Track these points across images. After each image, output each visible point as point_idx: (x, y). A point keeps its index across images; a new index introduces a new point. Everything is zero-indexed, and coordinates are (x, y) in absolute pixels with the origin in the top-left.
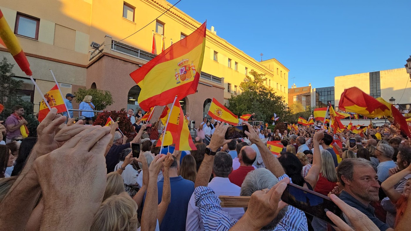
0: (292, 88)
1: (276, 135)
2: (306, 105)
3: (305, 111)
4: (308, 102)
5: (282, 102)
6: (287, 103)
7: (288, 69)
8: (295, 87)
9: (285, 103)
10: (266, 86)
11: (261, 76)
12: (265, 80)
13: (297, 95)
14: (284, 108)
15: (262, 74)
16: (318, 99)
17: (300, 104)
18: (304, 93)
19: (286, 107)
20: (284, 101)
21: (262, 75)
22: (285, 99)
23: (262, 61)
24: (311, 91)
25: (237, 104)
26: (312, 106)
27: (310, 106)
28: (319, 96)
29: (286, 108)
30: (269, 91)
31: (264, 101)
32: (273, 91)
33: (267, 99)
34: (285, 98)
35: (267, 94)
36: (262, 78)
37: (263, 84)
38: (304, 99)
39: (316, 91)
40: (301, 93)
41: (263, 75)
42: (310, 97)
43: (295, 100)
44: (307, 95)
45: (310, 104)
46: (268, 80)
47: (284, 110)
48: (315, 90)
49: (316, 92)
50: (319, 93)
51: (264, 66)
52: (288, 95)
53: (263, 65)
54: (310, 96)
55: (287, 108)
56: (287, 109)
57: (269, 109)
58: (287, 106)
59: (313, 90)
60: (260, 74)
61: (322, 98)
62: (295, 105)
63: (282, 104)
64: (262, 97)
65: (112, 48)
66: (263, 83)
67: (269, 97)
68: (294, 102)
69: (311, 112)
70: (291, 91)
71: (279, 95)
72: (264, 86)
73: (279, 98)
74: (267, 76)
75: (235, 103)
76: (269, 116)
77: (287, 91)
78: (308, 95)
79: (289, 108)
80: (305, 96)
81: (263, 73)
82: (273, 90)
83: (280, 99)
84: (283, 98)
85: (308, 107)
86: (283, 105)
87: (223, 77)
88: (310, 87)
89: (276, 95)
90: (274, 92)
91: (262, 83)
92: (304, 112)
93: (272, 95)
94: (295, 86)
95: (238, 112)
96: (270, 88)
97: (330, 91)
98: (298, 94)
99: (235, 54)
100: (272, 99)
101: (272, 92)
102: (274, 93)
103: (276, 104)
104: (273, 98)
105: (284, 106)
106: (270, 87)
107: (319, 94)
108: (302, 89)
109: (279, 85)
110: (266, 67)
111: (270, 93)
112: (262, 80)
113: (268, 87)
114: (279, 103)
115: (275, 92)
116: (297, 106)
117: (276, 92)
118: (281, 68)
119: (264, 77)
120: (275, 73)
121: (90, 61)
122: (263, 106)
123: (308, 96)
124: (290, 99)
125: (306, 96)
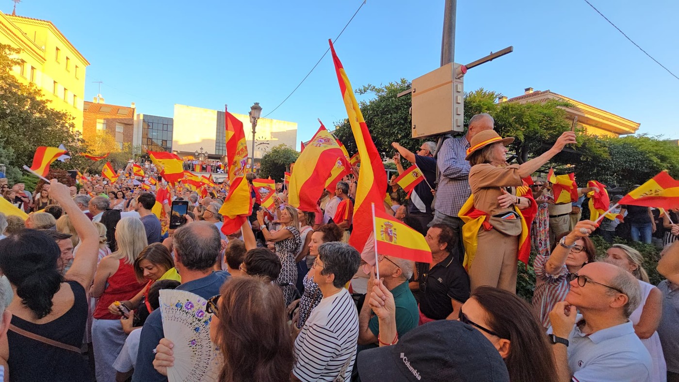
0: (94, 101)
1: (42, 197)
2: (124, 141)
3: (120, 151)
4: (128, 137)
5: (67, 125)
6: (81, 131)
8: (101, 102)
9: (75, 130)
10: (20, 80)
11: (7, 51)
12: (19, 64)
13: (104, 119)
14: (70, 140)
15: (9, 46)
16: (147, 134)
17: (110, 137)
18: (121, 118)
19: (76, 138)
20: (73, 125)
21: (10, 48)
22: (74, 121)
23: (14, 14)
24: (135, 118)
26: (135, 144)
27: (131, 144)
28: (148, 128)
29: (76, 141)
30: (30, 94)
31: (11, 114)
32: (40, 95)
33: (21, 112)
34: (74, 118)
35: (21, 100)
36: (10, 57)
37: (11, 73)
38: (119, 129)
39: (143, 120)
40: (114, 117)
41: (14, 50)
42: (133, 128)
43: (100, 126)
44: (126, 122)
45: (132, 141)
46: (27, 67)
47: (71, 145)
48: (141, 118)
49: (144, 121)
50: (149, 124)
51: (20, 31)
52: (84, 114)
53: (18, 25)
54: (132, 125)
55: (78, 140)
56: (79, 144)
57: (25, 135)
58: (81, 137)
59: (138, 115)
60: (5, 45)
61: (154, 134)
62: (99, 137)
63: (66, 130)
64: (6, 103)
66: (10, 69)
67: (27, 107)
68: (97, 131)
69: (132, 154)
70: (91, 109)
71: (58, 109)
72: (13, 77)
73: (59, 116)
74: (22, 56)
76: (26, 153)
77: (81, 107)
78: (129, 123)
79: (83, 141)
80: (123, 125)
81: (13, 46)
82: (42, 93)
83: (62, 119)
84: (69, 117)
85: (126, 144)
86: (67, 132)
88: (134, 109)
89: (49, 106)
90: (44, 99)
91: (8, 69)
92: (120, 153)
93: (38, 106)
94: (102, 99)
96: (33, 88)
97: (167, 125)
98: (108, 117)
100: (38, 115)
101: (38, 98)
102: (44, 102)
103: (49, 129)
104: (40, 112)
105: (71, 136)
106: (31, 84)
107: (149, 126)
108: (117, 109)
109: (60, 89)
110: (25, 34)
111: (33, 99)
112: (8, 60)
113: (26, 83)
114: (59, 126)
115: (47, 100)
116: (104, 140)
117: (51, 101)
118: (67, 52)
119: (13, 56)
120: (50, 54)
122: (7, 127)
123: (129, 126)
124: (89, 125)
125: (126, 124)
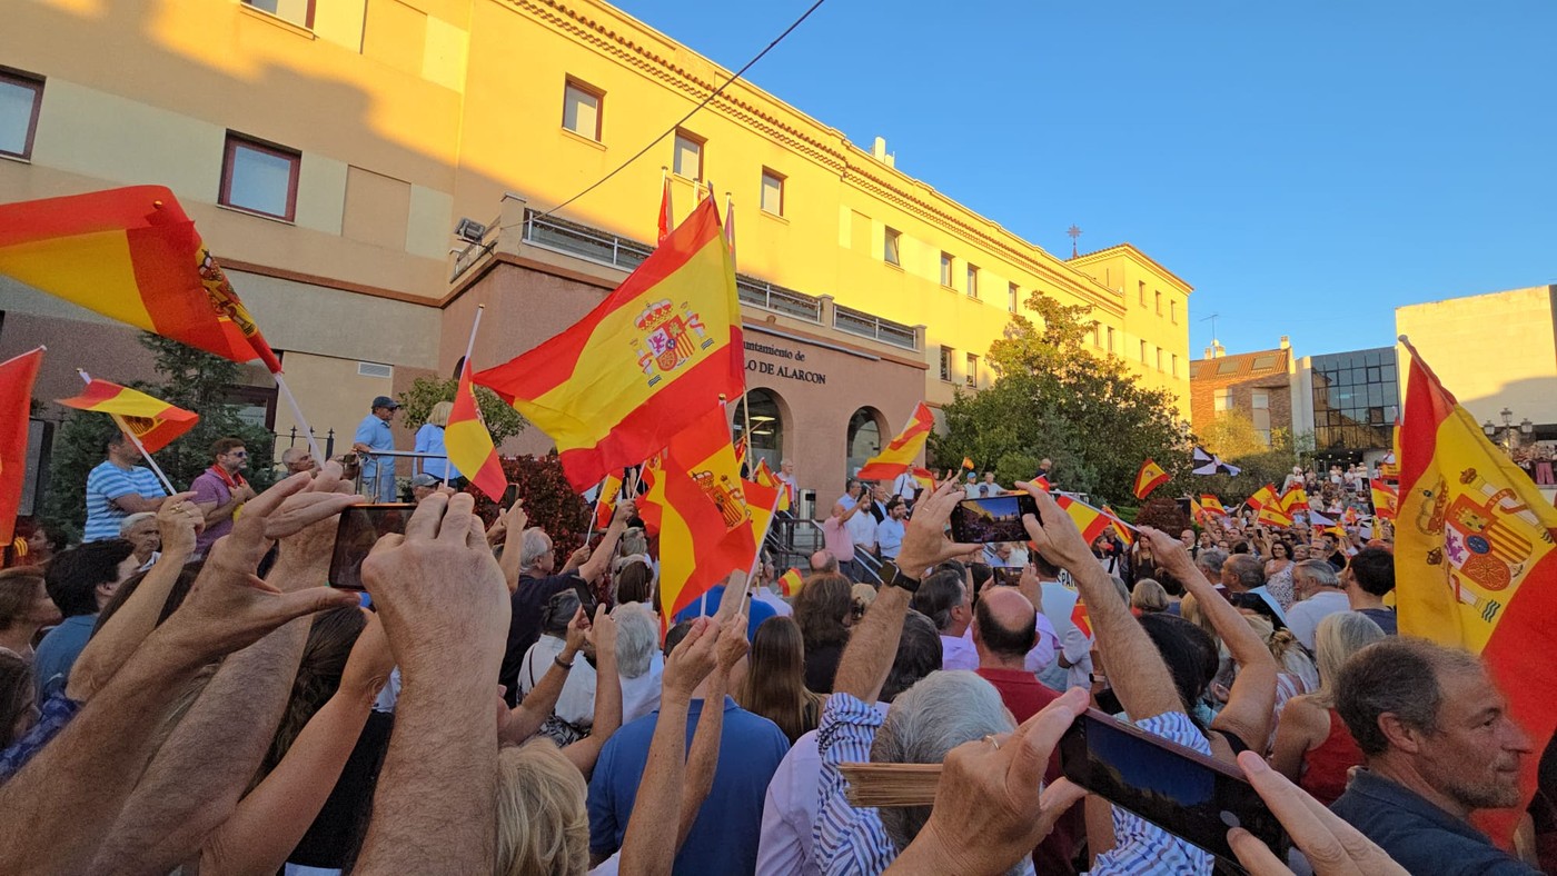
0: (1206, 358)
2: (1273, 425)
3: (1266, 450)
4: (1281, 415)
5: (1166, 413)
6: (1189, 420)
7: (1186, 285)
8: (1220, 354)
9: (1180, 418)
10: (1095, 354)
11: (1074, 315)
12: (1091, 329)
13: (1228, 387)
14: (1173, 440)
15: (1076, 306)
16: (1325, 402)
17: (1242, 422)
18: (1260, 377)
19: (1182, 435)
20: (1175, 412)
21: (1077, 309)
22: (1176, 404)
23: (1075, 256)
24: (1292, 369)
25: (979, 426)
26: (1298, 429)
27: (1289, 431)
28: (1327, 387)
29: (1183, 440)
30: (1110, 372)
31: (1088, 412)
32: (1124, 371)
33: (1101, 405)
34: (1176, 399)
35: (1098, 385)
36: (1079, 323)
37: (1083, 347)
38: (1260, 401)
39: (1313, 368)
40: (1246, 378)
41: (1082, 310)
42: (1289, 392)
43: (1221, 404)
44: (1272, 384)
45: (1289, 423)
46: (1103, 330)
47: (1175, 449)
48: (1308, 365)
49: (1314, 371)
50: (1329, 375)
51: (1087, 277)
52: (1191, 386)
53: (1081, 270)
54: (1286, 387)
55: (1187, 438)
56: (1189, 444)
57: (1109, 443)
58: (1189, 432)
59: (1299, 362)
60: (1071, 308)
61: (1342, 397)
62: (1222, 425)
63: (1165, 423)
64: (1080, 395)
65: (525, 235)
66: (1082, 342)
67: (1107, 395)
68: (1217, 416)
69: (1293, 453)
70: (1204, 372)
71: (1151, 388)
72: (1086, 353)
73: (1152, 399)
74: (1096, 314)
75: (970, 419)
76: (1113, 471)
77: (1184, 372)
78: (1280, 384)
79: (1194, 439)
80: (1267, 391)
81: (1082, 304)
82: (1126, 366)
83: (1158, 405)
84: (1168, 397)
85: (1278, 433)
86: (1168, 426)
87: (923, 324)
88: (1286, 350)
89: (1138, 386)
90: (1129, 375)
91: (1078, 343)
92: (1266, 454)
93: (1122, 389)
94: (1220, 348)
95: (985, 457)
96: (1113, 362)
97: (1379, 367)
98: (1235, 381)
99: (970, 237)
100: (1123, 405)
101: (1122, 377)
102: (1130, 381)
103: (1140, 425)
104: (1126, 399)
105: (1174, 433)
106: (1110, 356)
107: (1327, 380)
108: (1250, 361)
109: (1150, 349)
110: (1093, 280)
111: (1114, 380)
112: (1078, 328)
113: (1103, 357)
114: (1154, 418)
115: (1135, 376)
116: (1233, 432)
117: (1139, 377)
118: (1155, 282)
119: (1084, 320)
120: (1132, 300)
121: (452, 282)
122: (1085, 432)
123: (1280, 391)
124: (1201, 404)
125: (1272, 388)
